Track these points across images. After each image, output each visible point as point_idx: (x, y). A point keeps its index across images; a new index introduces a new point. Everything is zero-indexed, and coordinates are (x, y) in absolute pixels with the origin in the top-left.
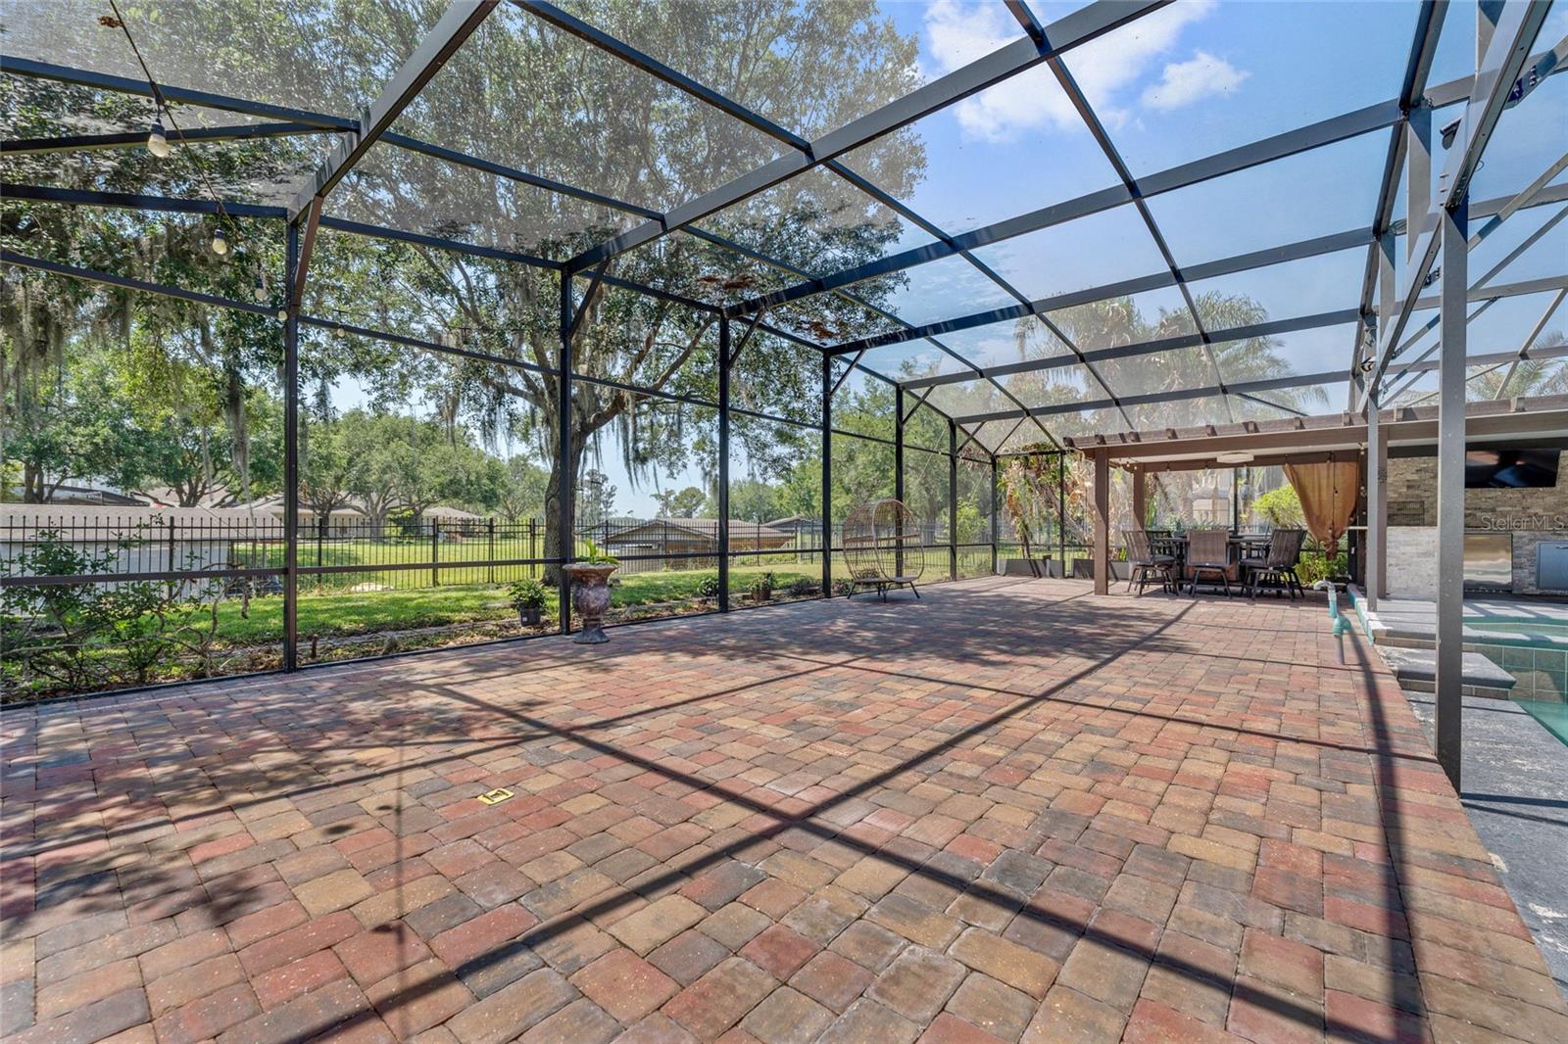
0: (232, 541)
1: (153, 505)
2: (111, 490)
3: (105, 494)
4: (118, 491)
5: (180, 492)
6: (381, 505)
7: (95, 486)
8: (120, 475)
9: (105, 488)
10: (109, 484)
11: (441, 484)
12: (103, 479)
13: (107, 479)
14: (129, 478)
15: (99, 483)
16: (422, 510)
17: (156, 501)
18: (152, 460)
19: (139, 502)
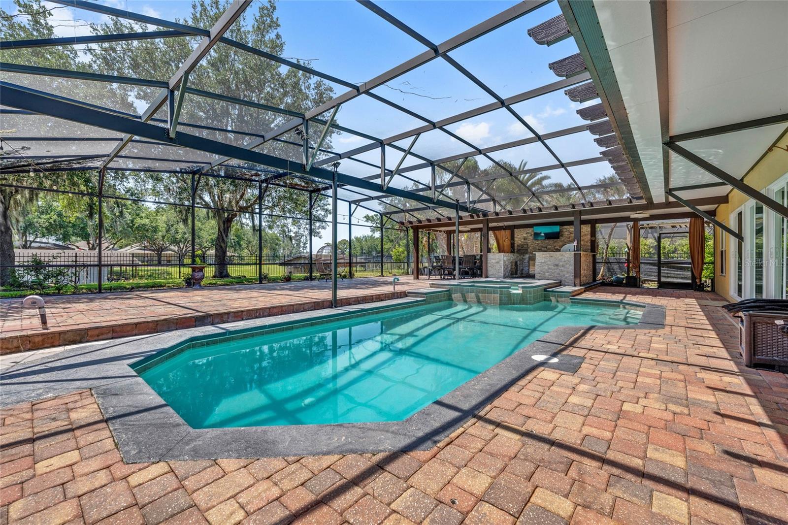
0: (111, 266)
1: (77, 250)
2: (57, 243)
3: (55, 245)
4: (60, 243)
5: (88, 243)
6: (184, 249)
7: (50, 241)
8: (61, 236)
9: (54, 242)
10: (56, 240)
11: (212, 239)
12: (54, 238)
13: (56, 238)
14: (66, 237)
15: (52, 240)
16: (206, 251)
17: (78, 247)
18: (75, 229)
19: (70, 248)
